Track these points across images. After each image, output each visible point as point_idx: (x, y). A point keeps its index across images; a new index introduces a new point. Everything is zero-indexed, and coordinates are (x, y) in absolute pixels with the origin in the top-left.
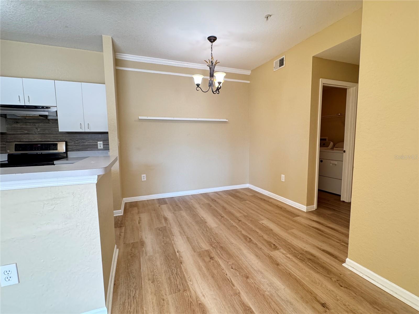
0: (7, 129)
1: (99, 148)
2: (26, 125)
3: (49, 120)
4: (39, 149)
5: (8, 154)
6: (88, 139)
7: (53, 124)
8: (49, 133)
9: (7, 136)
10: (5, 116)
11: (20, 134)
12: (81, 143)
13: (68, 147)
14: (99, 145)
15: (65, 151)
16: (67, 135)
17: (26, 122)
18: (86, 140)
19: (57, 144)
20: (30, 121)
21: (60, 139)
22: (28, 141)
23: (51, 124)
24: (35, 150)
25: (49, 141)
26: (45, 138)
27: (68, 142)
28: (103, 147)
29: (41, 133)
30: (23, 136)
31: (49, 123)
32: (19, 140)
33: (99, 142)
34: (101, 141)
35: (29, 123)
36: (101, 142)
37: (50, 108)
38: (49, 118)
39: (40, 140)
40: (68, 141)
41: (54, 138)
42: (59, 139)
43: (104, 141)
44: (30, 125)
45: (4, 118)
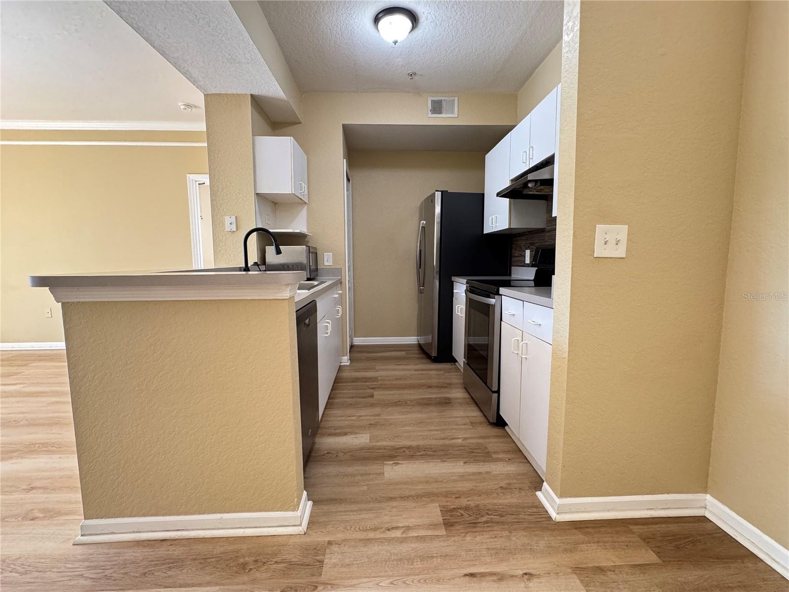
0: (547, 221)
9: (545, 235)
45: (544, 202)
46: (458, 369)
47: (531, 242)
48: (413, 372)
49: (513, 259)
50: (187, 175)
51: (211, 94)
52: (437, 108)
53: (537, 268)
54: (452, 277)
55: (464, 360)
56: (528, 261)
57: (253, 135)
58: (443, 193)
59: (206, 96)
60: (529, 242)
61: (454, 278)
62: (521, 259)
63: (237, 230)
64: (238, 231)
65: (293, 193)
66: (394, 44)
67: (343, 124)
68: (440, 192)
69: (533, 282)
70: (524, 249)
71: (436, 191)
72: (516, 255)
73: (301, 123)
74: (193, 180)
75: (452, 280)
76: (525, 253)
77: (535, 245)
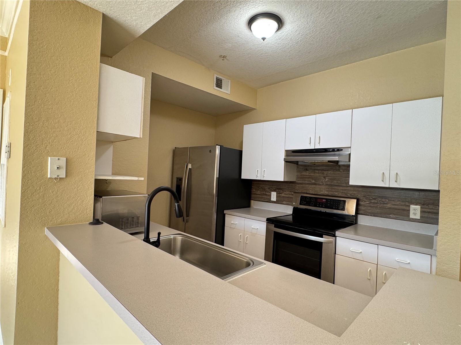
0: (297, 177)
1: (412, 216)
2: (315, 173)
3: (340, 166)
4: (324, 206)
5: (294, 207)
6: (393, 198)
7: (344, 171)
8: (337, 184)
9: (296, 186)
10: (297, 163)
11: (308, 184)
12: (381, 204)
13: (360, 207)
14: (411, 212)
15: (354, 214)
16: (360, 189)
17: (315, 169)
18: (390, 199)
19: (345, 202)
20: (319, 168)
21: (350, 195)
22: (314, 193)
23: (341, 172)
24: (319, 207)
25: (336, 195)
26: (332, 191)
27: (361, 200)
28: (421, 217)
29: (329, 183)
30: (310, 186)
31: (339, 170)
32: (305, 191)
33: (412, 207)
34: (416, 205)
35: (318, 170)
36: (418, 207)
37: (342, 150)
38: (340, 164)
39: (326, 193)
40: (361, 198)
41: (342, 193)
42: (349, 193)
43: (423, 204)
44: (318, 173)
45: (296, 165)
47: (278, 188)
52: (219, 84)
54: (225, 210)
56: (274, 199)
58: (222, 148)
60: (276, 187)
61: (225, 212)
62: (265, 197)
63: (66, 177)
64: (67, 179)
65: (142, 137)
66: (263, 40)
67: (152, 73)
68: (220, 146)
70: (270, 191)
71: (217, 145)
72: (258, 193)
75: (225, 213)
76: (271, 194)
77: (283, 190)
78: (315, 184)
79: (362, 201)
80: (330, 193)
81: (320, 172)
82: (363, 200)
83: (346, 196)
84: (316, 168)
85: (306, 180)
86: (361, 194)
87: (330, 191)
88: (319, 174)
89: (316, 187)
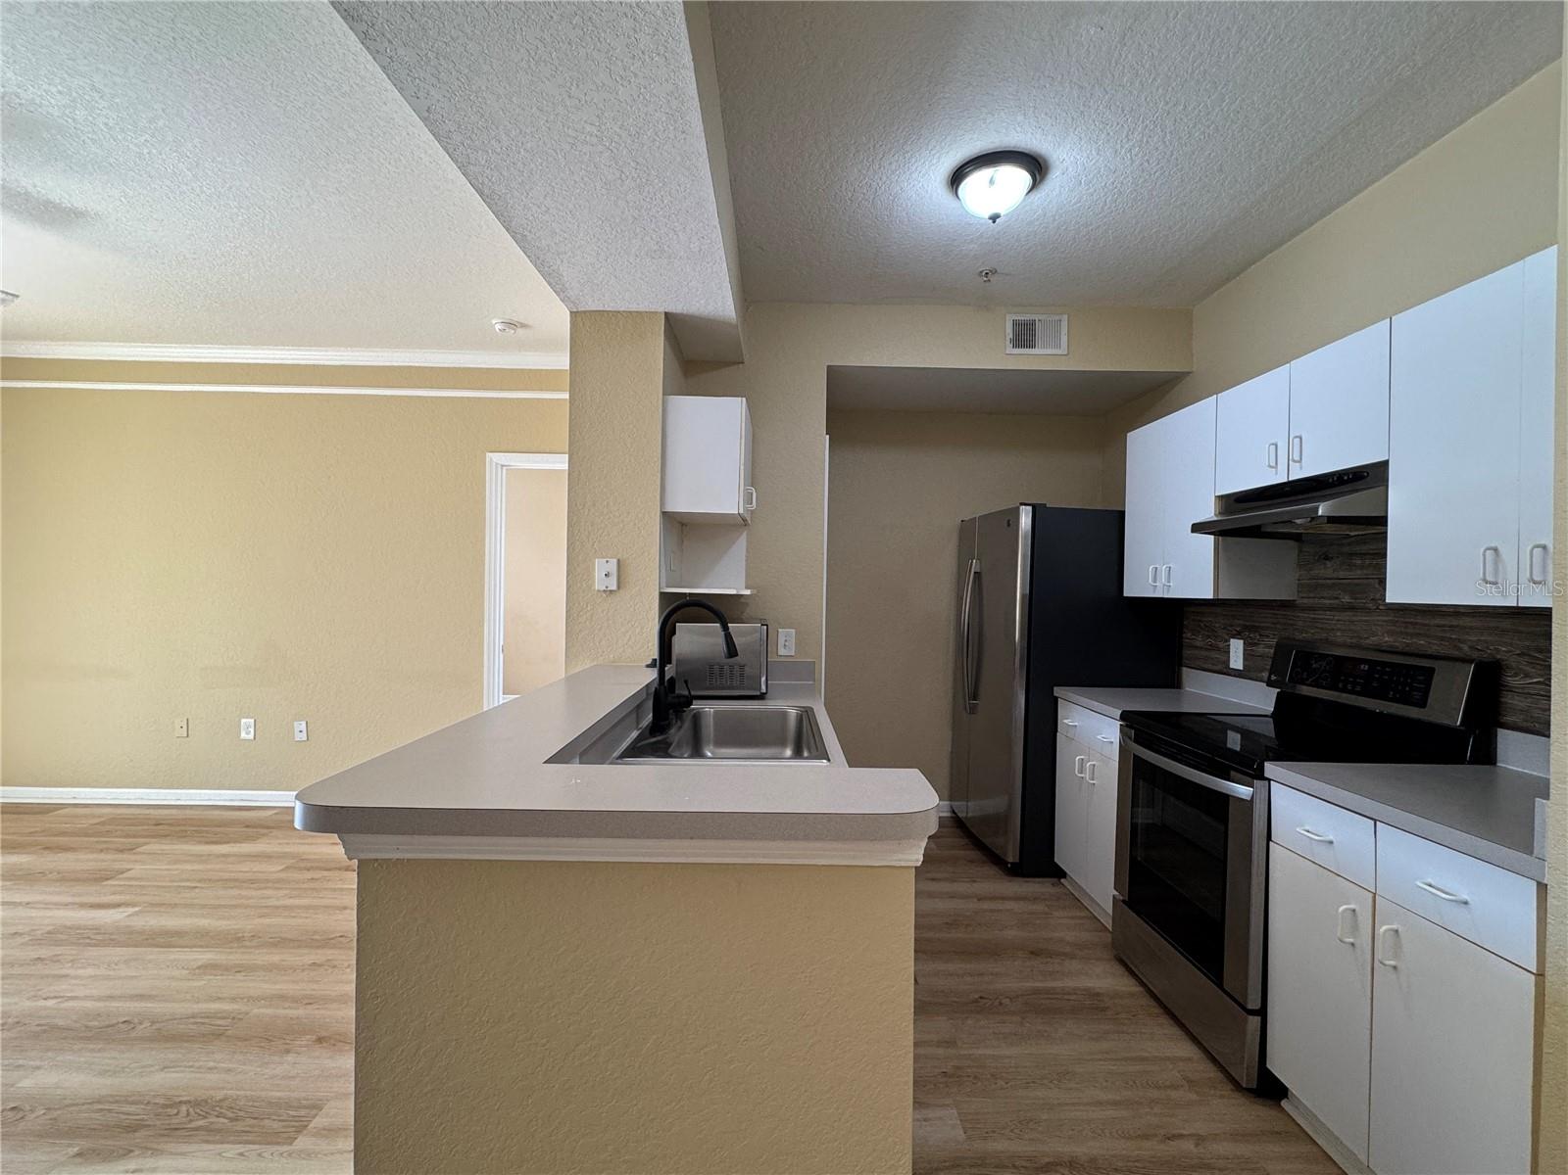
0: (1299, 585)
2: (1350, 567)
4: (1358, 688)
5: (1282, 692)
9: (1296, 616)
11: (1331, 609)
13: (1508, 699)
15: (1458, 724)
16: (1506, 624)
17: (1351, 554)
19: (1430, 673)
20: (1364, 548)
21: (1470, 647)
22: (1348, 641)
24: (1345, 690)
25: (1423, 649)
26: (1407, 634)
27: (1513, 668)
30: (1337, 616)
32: (1323, 635)
35: (1363, 555)
39: (1387, 640)
40: (1512, 661)
41: (1442, 639)
42: (1464, 642)
44: (1362, 567)
45: (1292, 543)
46: (1076, 901)
47: (1248, 624)
48: (973, 905)
49: (1187, 652)
50: (489, 455)
51: (585, 312)
52: (1024, 335)
53: (1279, 690)
54: (1055, 688)
55: (1116, 893)
56: (1237, 661)
57: (664, 395)
58: (1037, 511)
59: (575, 315)
60: (1241, 622)
61: (1058, 691)
62: (1214, 655)
63: (619, 587)
64: (621, 591)
65: (741, 511)
66: (991, 221)
67: (828, 367)
68: (1032, 508)
69: (1271, 720)
70: (1227, 637)
71: (1022, 504)
72: (1198, 644)
73: (743, 363)
74: (497, 464)
75: (1055, 694)
76: (1229, 645)
77: (1262, 632)
78: (1351, 608)
79: (1516, 675)
80: (1400, 642)
81: (1367, 562)
82: (1520, 669)
83: (1456, 653)
84: (1357, 549)
85: (1325, 595)
86: (1511, 645)
87: (1401, 633)
88: (1365, 572)
89: (1355, 618)
